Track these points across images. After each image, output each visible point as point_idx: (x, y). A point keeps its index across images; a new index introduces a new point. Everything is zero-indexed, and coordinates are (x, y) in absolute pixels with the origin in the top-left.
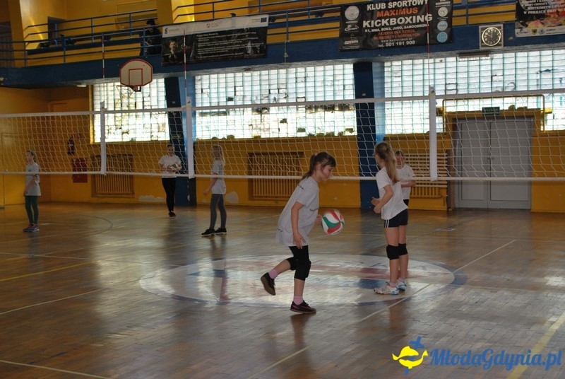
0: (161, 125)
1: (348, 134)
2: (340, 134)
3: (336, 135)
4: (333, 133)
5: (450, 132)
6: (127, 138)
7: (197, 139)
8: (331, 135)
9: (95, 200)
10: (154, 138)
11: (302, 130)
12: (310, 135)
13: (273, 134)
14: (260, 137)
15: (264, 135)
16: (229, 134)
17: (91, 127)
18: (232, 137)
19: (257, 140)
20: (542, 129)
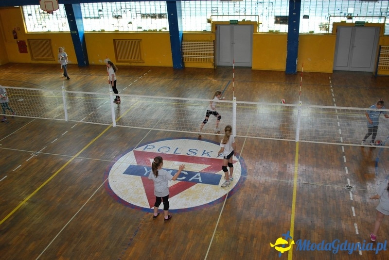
0: (63, 23)
1: (164, 30)
2: (160, 30)
3: (158, 30)
4: (156, 30)
5: (214, 31)
6: (45, 30)
7: (85, 31)
8: (155, 31)
9: (34, 62)
10: (61, 30)
11: (141, 28)
12: (145, 31)
13: (126, 30)
14: (117, 31)
15: (121, 30)
16: (102, 29)
17: (24, 24)
18: (103, 31)
19: (116, 33)
20: (257, 31)
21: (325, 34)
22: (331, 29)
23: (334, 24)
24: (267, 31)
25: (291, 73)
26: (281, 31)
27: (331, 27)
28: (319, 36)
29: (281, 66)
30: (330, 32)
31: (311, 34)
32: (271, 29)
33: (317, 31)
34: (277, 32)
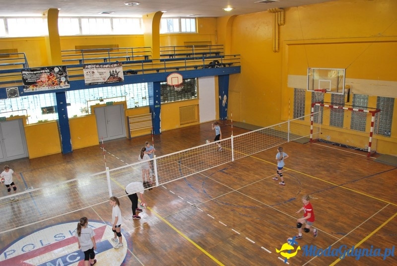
20: (27, 123)
21: (87, 115)
22: (90, 111)
23: (92, 107)
24: (37, 122)
25: (68, 153)
26: (49, 120)
27: (90, 109)
28: (81, 118)
29: (57, 149)
30: (90, 113)
31: (75, 118)
32: (40, 120)
33: (80, 114)
34: (46, 121)
